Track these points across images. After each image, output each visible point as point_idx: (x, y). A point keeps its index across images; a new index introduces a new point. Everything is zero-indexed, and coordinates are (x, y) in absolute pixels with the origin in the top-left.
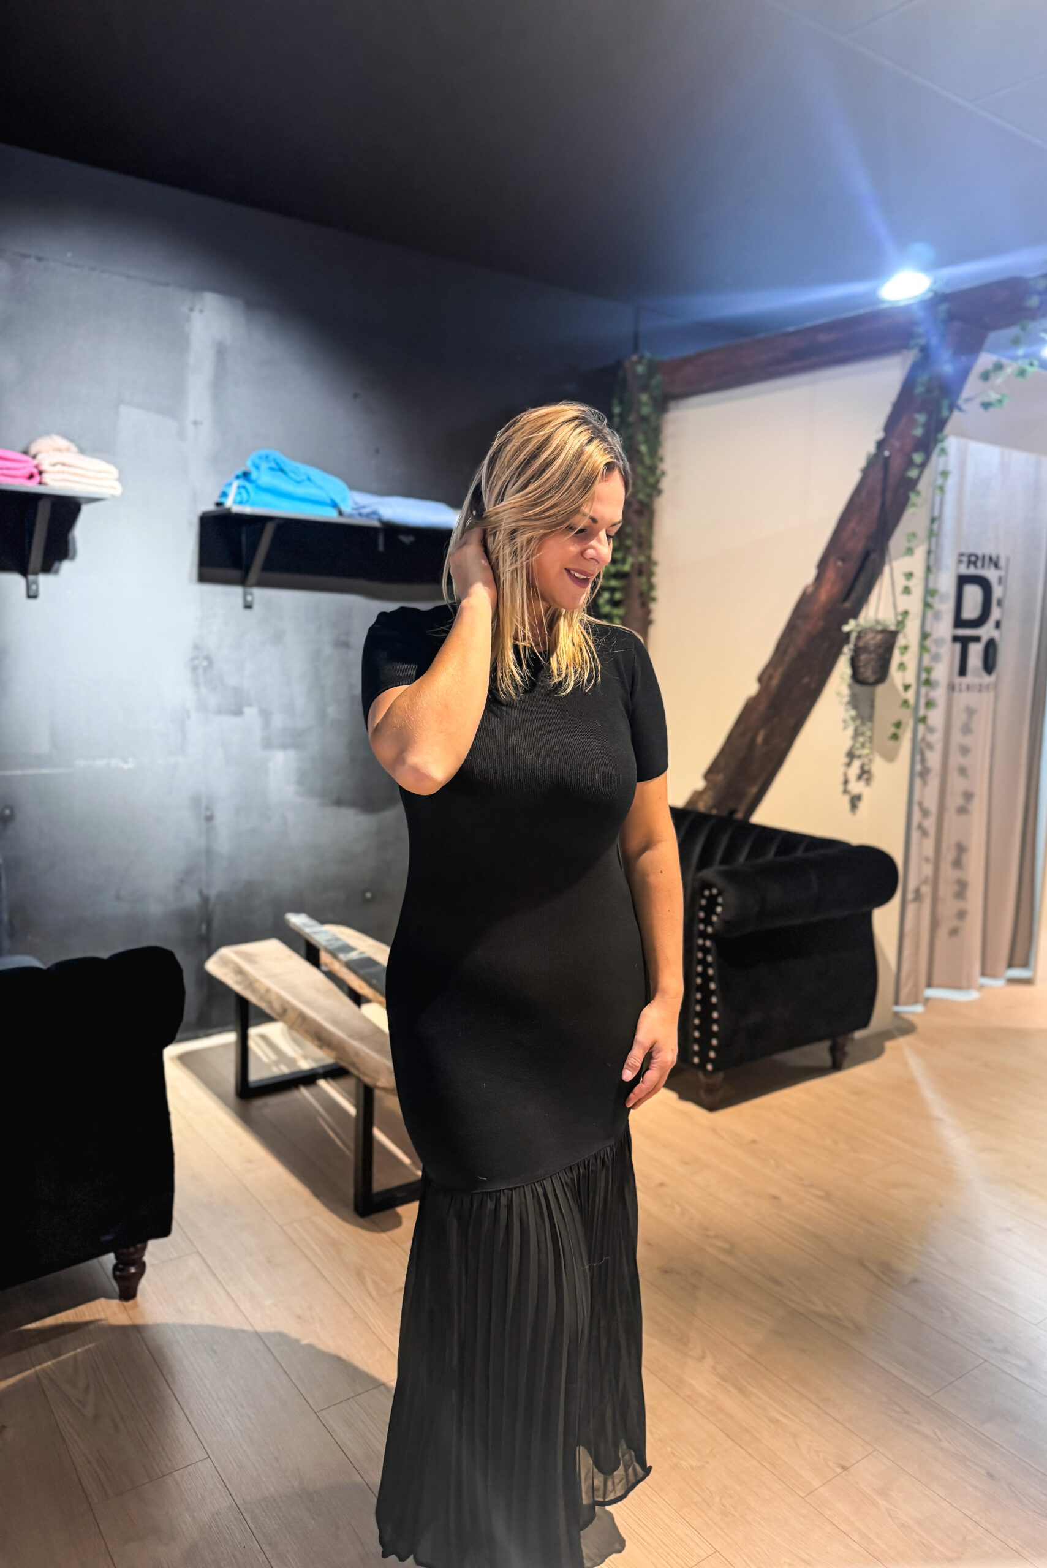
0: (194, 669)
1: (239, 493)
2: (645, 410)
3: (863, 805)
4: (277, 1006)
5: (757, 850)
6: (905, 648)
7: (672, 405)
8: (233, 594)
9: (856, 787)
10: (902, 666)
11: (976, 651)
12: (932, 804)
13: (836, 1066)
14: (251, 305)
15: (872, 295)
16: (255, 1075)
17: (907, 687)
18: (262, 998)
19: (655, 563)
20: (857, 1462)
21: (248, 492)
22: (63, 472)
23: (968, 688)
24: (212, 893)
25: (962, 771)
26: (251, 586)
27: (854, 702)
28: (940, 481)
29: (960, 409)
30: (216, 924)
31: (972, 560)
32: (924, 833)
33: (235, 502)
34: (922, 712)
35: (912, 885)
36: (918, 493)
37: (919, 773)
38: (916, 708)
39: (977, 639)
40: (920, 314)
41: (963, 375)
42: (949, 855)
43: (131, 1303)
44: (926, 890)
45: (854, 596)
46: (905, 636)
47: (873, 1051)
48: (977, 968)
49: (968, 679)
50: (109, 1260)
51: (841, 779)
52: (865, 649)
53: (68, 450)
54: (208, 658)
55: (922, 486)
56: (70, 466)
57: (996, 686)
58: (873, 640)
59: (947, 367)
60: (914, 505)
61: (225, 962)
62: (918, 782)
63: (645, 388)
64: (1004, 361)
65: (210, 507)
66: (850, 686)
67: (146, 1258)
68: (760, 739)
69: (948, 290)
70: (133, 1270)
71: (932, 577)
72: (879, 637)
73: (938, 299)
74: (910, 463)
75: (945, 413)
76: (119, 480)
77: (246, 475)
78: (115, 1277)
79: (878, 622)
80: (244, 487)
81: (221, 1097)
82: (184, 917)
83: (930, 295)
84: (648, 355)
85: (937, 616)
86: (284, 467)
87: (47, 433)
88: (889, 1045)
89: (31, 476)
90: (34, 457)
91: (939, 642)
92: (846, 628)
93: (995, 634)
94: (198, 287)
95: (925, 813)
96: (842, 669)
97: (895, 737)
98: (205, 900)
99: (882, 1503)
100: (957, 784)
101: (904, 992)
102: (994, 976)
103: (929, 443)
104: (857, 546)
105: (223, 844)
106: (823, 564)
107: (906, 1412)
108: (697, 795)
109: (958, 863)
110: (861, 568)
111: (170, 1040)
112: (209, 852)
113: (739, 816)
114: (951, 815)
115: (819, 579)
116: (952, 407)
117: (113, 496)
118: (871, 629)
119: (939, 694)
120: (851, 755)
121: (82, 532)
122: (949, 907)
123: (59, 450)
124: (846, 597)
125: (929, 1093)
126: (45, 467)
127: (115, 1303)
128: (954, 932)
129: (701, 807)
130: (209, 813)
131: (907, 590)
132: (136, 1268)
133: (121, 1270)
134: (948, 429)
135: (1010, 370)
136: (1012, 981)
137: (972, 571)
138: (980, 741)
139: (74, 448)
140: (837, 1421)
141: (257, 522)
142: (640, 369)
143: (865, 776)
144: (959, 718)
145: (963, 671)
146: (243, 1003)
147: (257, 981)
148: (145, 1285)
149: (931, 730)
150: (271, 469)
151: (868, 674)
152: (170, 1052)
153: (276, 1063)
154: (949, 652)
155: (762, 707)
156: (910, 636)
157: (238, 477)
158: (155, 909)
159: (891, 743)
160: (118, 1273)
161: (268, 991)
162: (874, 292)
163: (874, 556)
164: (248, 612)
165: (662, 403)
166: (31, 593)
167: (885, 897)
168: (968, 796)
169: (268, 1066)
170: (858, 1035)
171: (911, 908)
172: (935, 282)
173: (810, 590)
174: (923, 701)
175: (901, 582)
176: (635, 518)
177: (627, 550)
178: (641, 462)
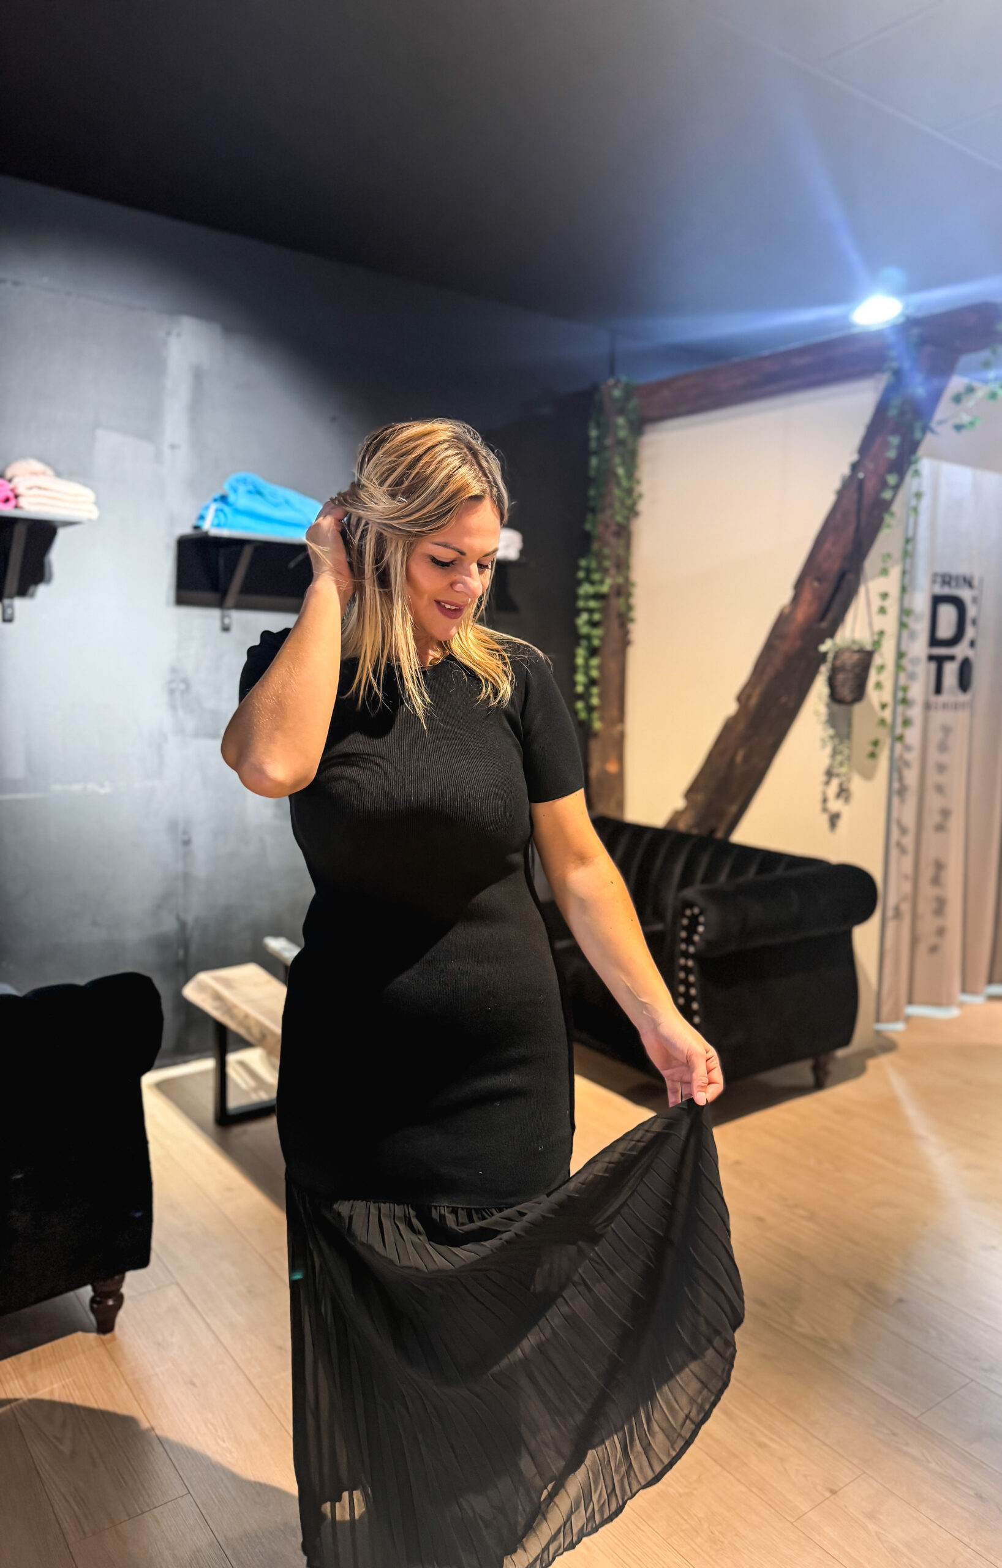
0: (172, 692)
1: (216, 516)
2: (622, 434)
3: (842, 824)
4: (256, 1032)
5: (737, 870)
6: (881, 668)
7: (648, 428)
8: (212, 616)
9: (835, 805)
10: (879, 685)
11: (951, 670)
12: (909, 820)
13: (819, 1085)
14: (228, 330)
15: (845, 319)
16: (234, 1102)
17: (884, 706)
18: (241, 1024)
19: (633, 585)
20: (846, 1486)
21: (225, 515)
22: (39, 496)
23: (945, 706)
24: (190, 919)
25: (940, 789)
26: (229, 608)
27: (832, 720)
28: (913, 502)
29: (932, 431)
30: (193, 949)
31: (946, 580)
32: (903, 850)
33: (212, 525)
34: (899, 730)
35: (892, 901)
36: (892, 515)
37: (896, 791)
38: (893, 727)
39: (952, 658)
40: (892, 338)
41: (936, 397)
42: (927, 872)
43: (108, 1336)
44: (906, 907)
45: (831, 615)
46: (881, 656)
47: (855, 1069)
48: (957, 984)
49: (944, 698)
50: (87, 1292)
51: (819, 797)
52: (842, 668)
53: (44, 473)
54: (185, 681)
55: (896, 507)
56: (45, 489)
57: (971, 705)
58: (850, 659)
59: (919, 389)
60: (889, 526)
61: (203, 988)
62: (896, 800)
63: (622, 411)
64: (976, 384)
65: (186, 530)
66: (828, 706)
67: (124, 1290)
68: (739, 757)
69: (920, 314)
70: (110, 1302)
71: (907, 597)
72: (856, 657)
73: (909, 324)
74: (884, 485)
75: (918, 435)
76: (96, 503)
77: (223, 499)
78: (92, 1309)
79: (854, 642)
80: (222, 510)
81: (200, 1125)
82: (162, 944)
83: (902, 320)
84: (624, 379)
85: (913, 636)
86: (264, 491)
87: (23, 456)
88: (871, 1063)
89: (7, 500)
90: (10, 481)
91: (915, 661)
92: (823, 648)
93: (970, 653)
94: (176, 311)
95: (903, 831)
96: (819, 689)
97: (873, 755)
98: (183, 925)
99: (871, 1526)
100: (934, 802)
101: (886, 1009)
102: (974, 992)
103: (903, 464)
104: (833, 566)
105: (201, 869)
106: (799, 585)
107: (894, 1434)
108: (677, 815)
109: (936, 881)
110: (837, 588)
111: (148, 1067)
112: (186, 877)
113: (719, 835)
114: (929, 834)
115: (796, 599)
116: (925, 429)
117: (90, 520)
118: (848, 649)
119: (916, 713)
120: (830, 774)
121: (58, 556)
122: (927, 925)
123: (35, 474)
124: (823, 617)
125: (912, 1111)
126: (21, 490)
127: (92, 1336)
128: (934, 949)
129: (682, 826)
130: (186, 838)
131: (882, 610)
132: (115, 1301)
133: (98, 1303)
134: (922, 450)
135: (981, 392)
136: (993, 998)
137: (946, 591)
138: (957, 758)
139: (50, 472)
140: (824, 1444)
141: (237, 544)
142: (617, 393)
143: (844, 794)
144: (935, 736)
145: (938, 690)
146: (221, 1030)
147: (235, 1006)
148: (122, 1317)
149: (908, 748)
150: (250, 492)
151: (846, 692)
152: (148, 1080)
153: (255, 1090)
154: (924, 672)
155: (741, 727)
156: (886, 656)
157: (215, 500)
158: (132, 936)
159: (869, 762)
160: (95, 1306)
161: (247, 1016)
162: (846, 316)
163: (850, 577)
164: (226, 635)
165: (638, 427)
166: (7, 617)
167: (864, 914)
168: (946, 813)
169: (246, 1093)
170: (841, 1053)
171: (891, 926)
172: (907, 306)
173: (787, 611)
174: (899, 720)
175: (876, 603)
176: (613, 540)
177: (605, 571)
178: (619, 484)
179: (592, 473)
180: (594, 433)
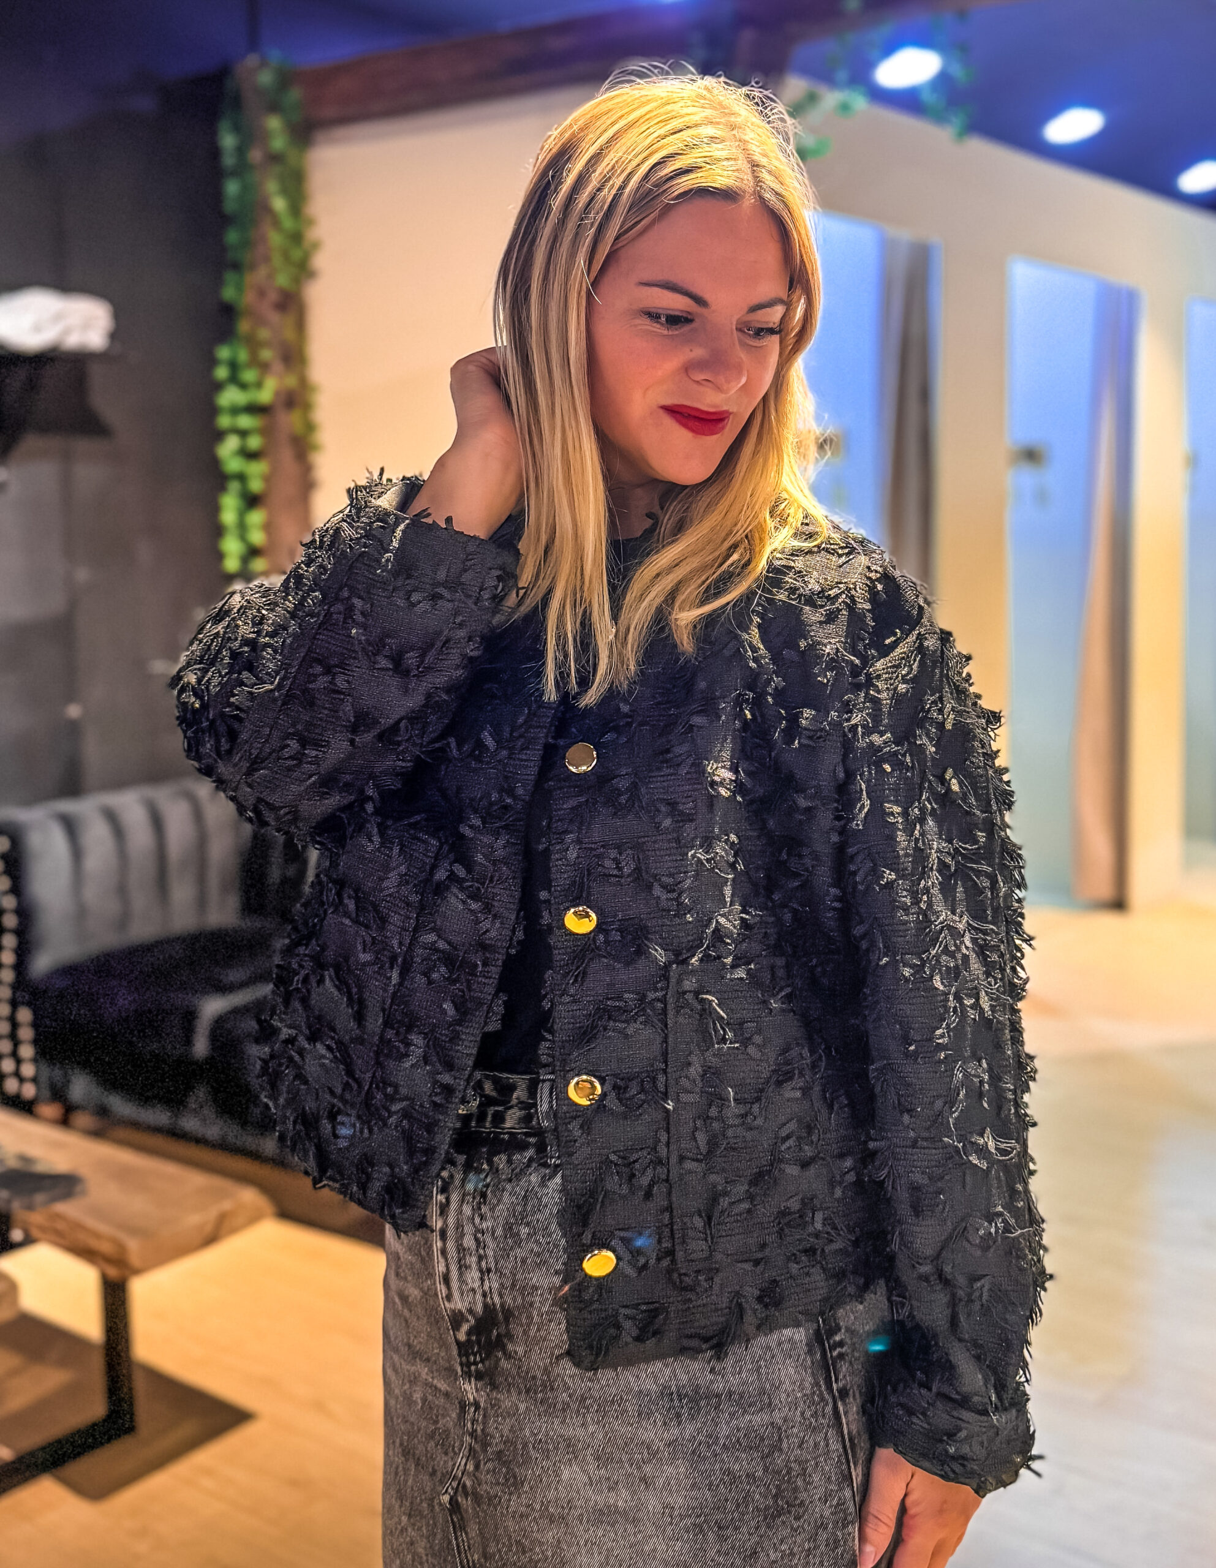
2: (279, 144)
84: (275, 57)
165: (306, 134)
176: (274, 317)
177: (264, 367)
178: (276, 222)
179: (230, 206)
180: (228, 141)
